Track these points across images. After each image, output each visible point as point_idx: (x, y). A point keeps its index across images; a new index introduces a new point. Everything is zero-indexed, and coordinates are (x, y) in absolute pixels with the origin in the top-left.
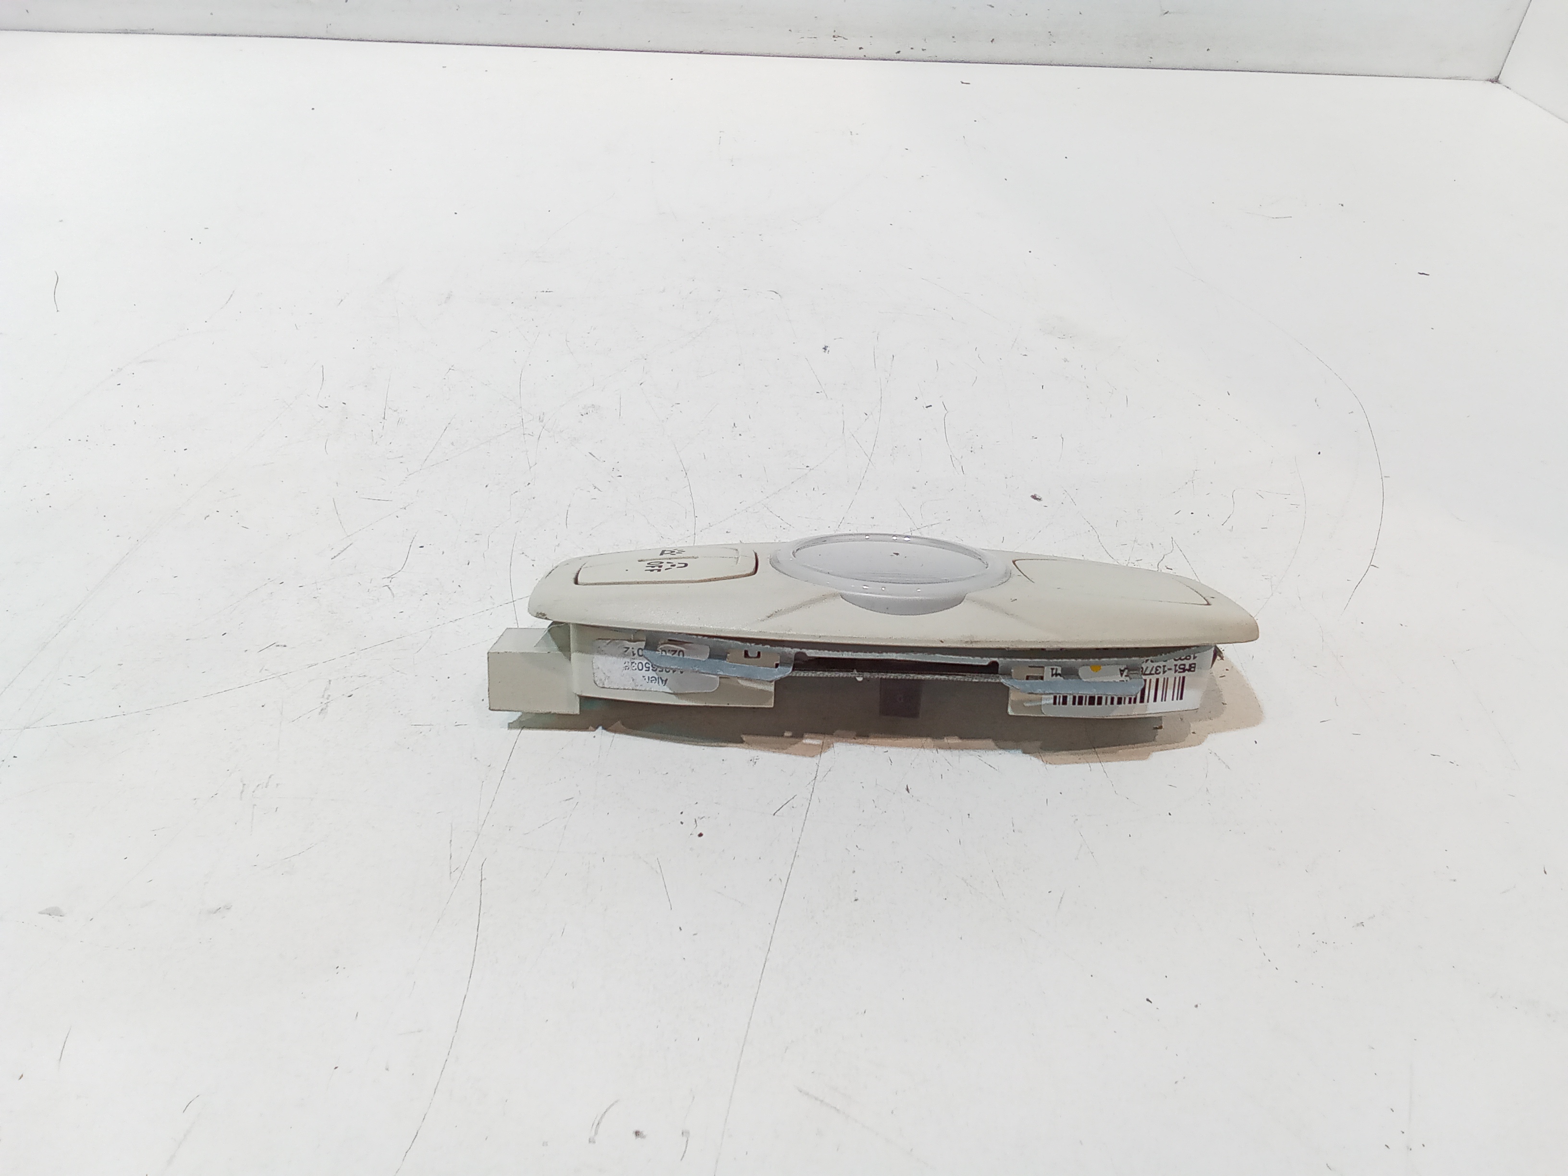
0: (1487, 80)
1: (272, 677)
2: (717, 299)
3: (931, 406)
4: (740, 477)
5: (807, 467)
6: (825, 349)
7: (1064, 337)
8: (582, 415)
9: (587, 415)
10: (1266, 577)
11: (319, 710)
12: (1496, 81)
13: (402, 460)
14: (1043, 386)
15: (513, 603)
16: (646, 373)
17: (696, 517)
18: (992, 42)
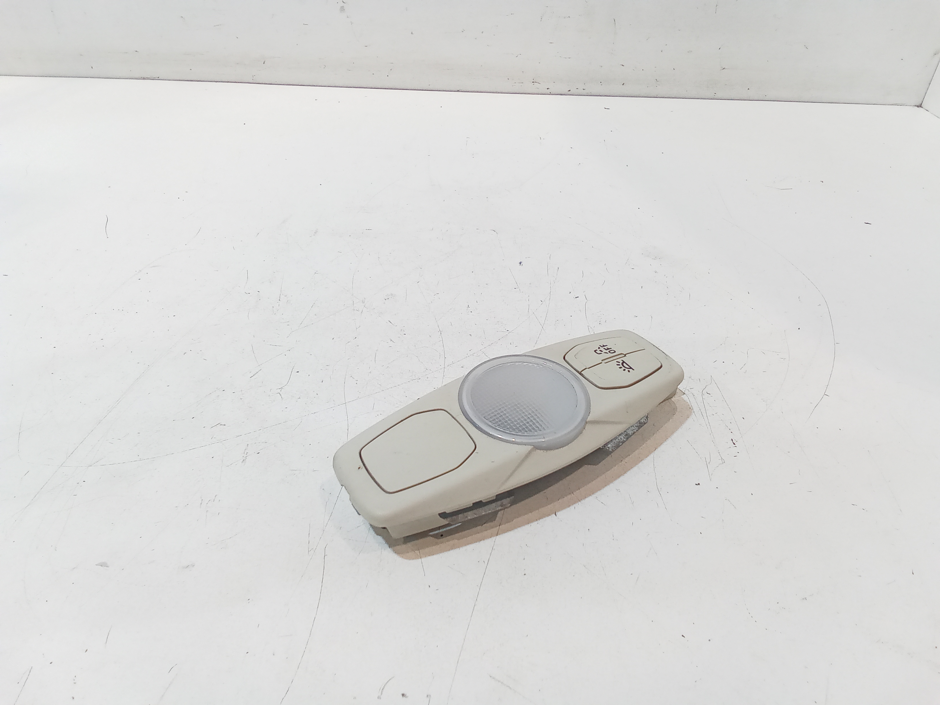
1: (217, 442)
3: (578, 297)
4: (470, 335)
5: (508, 331)
6: (520, 263)
7: (655, 258)
8: (386, 300)
9: (388, 300)
10: (764, 400)
11: (242, 460)
13: (288, 323)
14: (642, 287)
15: (345, 404)
16: (421, 276)
17: (446, 358)
18: (623, 85)
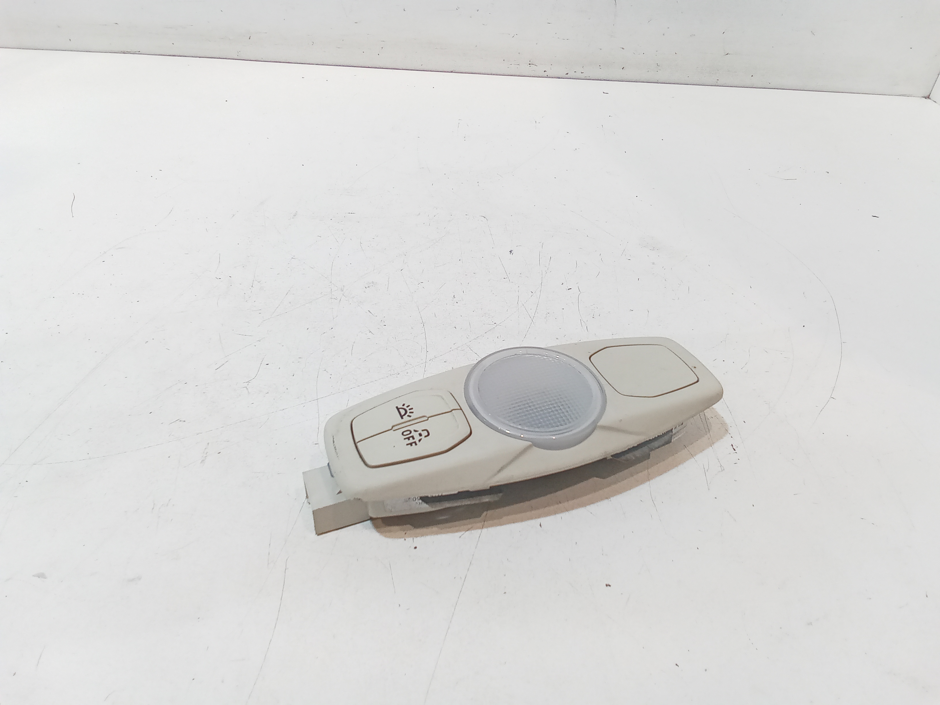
0: (923, 97)
1: (176, 439)
2: (450, 220)
3: (571, 289)
4: (455, 328)
5: (495, 323)
6: (511, 252)
7: (653, 249)
8: (366, 288)
9: (369, 288)
10: (766, 402)
11: (201, 460)
12: (928, 98)
13: (260, 311)
14: (638, 279)
15: (317, 400)
16: (405, 264)
17: (428, 352)
18: (623, 69)
